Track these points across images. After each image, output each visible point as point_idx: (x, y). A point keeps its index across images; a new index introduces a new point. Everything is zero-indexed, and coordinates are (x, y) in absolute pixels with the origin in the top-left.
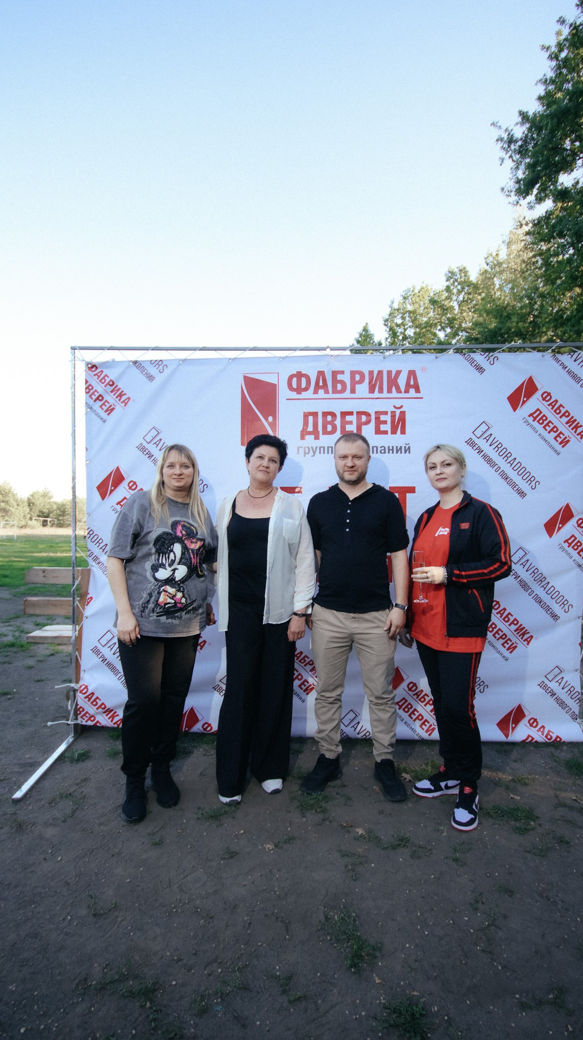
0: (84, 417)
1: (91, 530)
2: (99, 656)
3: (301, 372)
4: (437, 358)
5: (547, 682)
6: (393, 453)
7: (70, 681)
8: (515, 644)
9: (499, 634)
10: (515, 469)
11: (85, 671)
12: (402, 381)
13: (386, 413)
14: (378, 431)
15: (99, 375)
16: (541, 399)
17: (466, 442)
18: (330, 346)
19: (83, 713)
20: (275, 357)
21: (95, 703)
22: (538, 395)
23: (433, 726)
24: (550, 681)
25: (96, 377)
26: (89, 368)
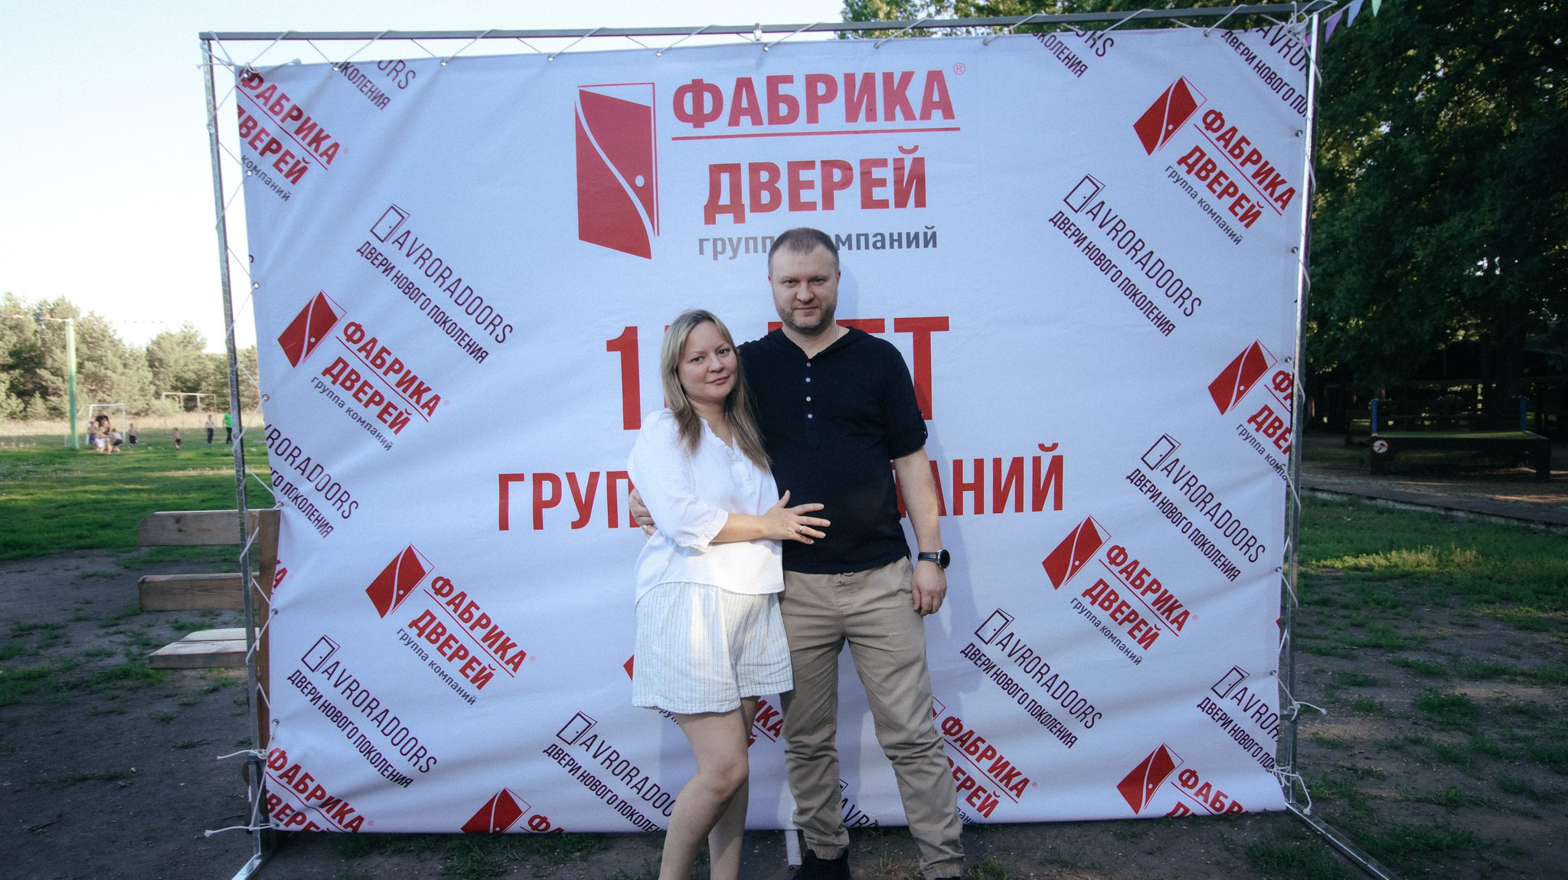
0: (242, 187)
1: (275, 430)
2: (306, 691)
3: (702, 80)
4: (986, 45)
5: (1215, 698)
6: (900, 246)
7: (247, 743)
8: (1154, 631)
9: (1122, 613)
10: (1151, 274)
11: (278, 722)
12: (915, 94)
13: (883, 163)
14: (868, 202)
15: (267, 95)
16: (1202, 126)
17: (1051, 220)
18: (762, 23)
19: (278, 808)
20: (648, 50)
21: (301, 787)
22: (1196, 118)
23: (993, 798)
24: (1222, 697)
25: (261, 101)
26: (243, 80)
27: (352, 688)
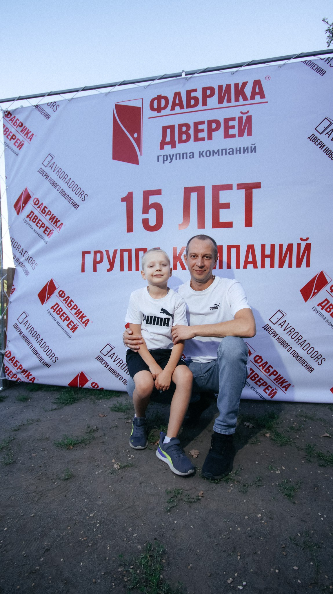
0: (4, 153)
1: (13, 239)
2: (18, 330)
3: (161, 95)
4: (279, 67)
6: (240, 153)
11: (9, 341)
12: (248, 91)
13: (234, 119)
14: (226, 136)
15: (13, 120)
17: (309, 138)
18: (185, 71)
19: (8, 372)
20: (140, 87)
21: (15, 365)
23: (275, 391)
25: (11, 122)
26: (5, 115)
27: (32, 330)
